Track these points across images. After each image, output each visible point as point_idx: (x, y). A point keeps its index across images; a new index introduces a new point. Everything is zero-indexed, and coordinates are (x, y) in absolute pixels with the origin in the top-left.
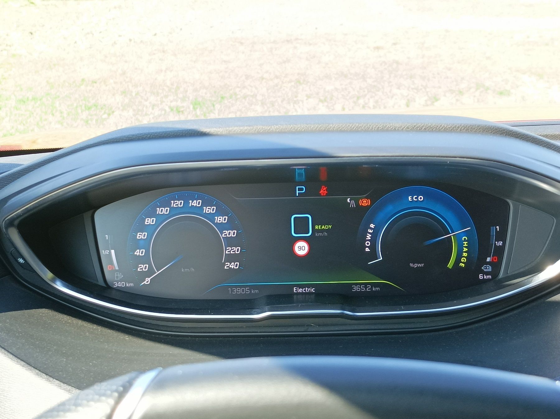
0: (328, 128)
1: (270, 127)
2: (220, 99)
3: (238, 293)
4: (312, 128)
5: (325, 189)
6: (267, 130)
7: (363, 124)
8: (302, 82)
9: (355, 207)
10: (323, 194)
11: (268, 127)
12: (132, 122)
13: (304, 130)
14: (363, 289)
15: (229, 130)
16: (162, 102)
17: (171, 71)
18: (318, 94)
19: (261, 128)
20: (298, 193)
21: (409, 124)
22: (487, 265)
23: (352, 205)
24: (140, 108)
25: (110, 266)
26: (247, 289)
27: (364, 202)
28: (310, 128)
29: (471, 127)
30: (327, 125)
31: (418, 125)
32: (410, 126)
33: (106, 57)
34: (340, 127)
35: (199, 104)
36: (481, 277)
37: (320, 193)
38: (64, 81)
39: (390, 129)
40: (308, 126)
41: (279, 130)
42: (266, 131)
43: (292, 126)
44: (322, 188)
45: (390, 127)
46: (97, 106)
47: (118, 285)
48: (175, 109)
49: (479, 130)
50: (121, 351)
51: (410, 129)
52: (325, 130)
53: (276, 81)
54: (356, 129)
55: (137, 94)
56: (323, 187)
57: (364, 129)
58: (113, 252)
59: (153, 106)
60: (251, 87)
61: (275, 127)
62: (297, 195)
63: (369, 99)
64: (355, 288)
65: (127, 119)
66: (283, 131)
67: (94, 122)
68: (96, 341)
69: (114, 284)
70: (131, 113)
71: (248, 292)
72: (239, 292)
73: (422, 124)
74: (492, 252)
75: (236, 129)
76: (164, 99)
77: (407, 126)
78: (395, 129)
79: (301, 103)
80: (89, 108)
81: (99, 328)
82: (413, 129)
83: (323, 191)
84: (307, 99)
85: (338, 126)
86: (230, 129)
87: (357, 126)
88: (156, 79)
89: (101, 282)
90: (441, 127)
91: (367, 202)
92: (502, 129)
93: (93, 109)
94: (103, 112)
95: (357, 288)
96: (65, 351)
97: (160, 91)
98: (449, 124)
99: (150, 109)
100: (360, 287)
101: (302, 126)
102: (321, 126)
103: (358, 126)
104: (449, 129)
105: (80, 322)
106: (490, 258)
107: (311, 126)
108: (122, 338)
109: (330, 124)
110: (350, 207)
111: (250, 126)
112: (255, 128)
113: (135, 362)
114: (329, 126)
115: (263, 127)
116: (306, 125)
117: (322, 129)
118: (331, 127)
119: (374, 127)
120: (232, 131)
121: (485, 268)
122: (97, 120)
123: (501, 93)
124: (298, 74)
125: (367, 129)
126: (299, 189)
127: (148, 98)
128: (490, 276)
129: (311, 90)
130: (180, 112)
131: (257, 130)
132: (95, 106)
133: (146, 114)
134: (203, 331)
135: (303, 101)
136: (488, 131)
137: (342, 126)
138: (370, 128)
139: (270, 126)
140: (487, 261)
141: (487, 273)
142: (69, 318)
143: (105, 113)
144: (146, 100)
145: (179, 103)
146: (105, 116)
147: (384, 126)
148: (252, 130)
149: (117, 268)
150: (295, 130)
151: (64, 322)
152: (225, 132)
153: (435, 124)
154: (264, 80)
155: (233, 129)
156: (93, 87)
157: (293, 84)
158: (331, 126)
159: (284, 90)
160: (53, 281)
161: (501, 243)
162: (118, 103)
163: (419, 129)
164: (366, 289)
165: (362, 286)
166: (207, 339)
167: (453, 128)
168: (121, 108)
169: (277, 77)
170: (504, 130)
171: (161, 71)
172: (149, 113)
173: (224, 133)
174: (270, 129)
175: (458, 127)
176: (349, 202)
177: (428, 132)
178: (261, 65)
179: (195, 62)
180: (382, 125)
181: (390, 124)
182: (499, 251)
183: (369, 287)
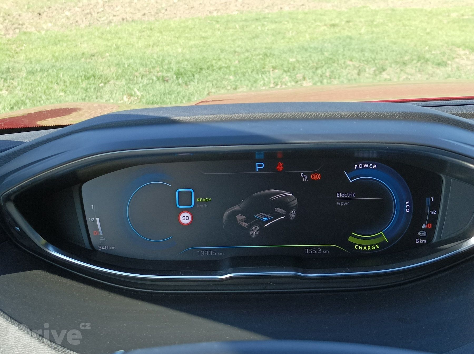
0: (282, 116)
1: (231, 116)
2: (199, 70)
3: (205, 255)
4: (268, 116)
5: (281, 165)
6: (229, 117)
7: (312, 112)
8: (268, 55)
9: (307, 180)
10: (280, 169)
11: (230, 115)
12: (124, 89)
13: (262, 118)
14: (315, 252)
15: (195, 118)
16: (150, 72)
17: (158, 46)
18: (282, 65)
19: (223, 117)
20: (258, 169)
21: (353, 113)
22: (422, 231)
23: (304, 179)
24: (131, 78)
25: (96, 232)
26: (214, 252)
27: (315, 176)
28: (267, 116)
29: (408, 114)
30: (282, 113)
31: (361, 113)
32: (354, 114)
33: (103, 34)
34: (293, 115)
35: (181, 74)
36: (417, 242)
37: (277, 169)
38: (67, 55)
39: (336, 117)
40: (264, 115)
41: (239, 118)
42: (228, 119)
43: (250, 114)
44: (278, 164)
45: (337, 115)
46: (95, 76)
47: (102, 248)
48: (161, 79)
49: (415, 117)
50: (104, 309)
51: (354, 116)
52: (279, 118)
53: (247, 54)
54: (307, 117)
55: (129, 65)
56: (280, 164)
57: (314, 117)
58: (98, 219)
59: (143, 76)
60: (225, 59)
61: (236, 115)
62: (257, 170)
63: (326, 70)
64: (307, 251)
65: (120, 88)
66: (243, 119)
67: (92, 90)
68: (82, 300)
69: (99, 248)
70: (124, 82)
71: (214, 254)
72: (207, 254)
73: (365, 112)
74: (427, 220)
75: (201, 117)
76: (152, 70)
77: (352, 114)
78: (341, 117)
79: (267, 73)
80: (88, 78)
81: (85, 286)
82: (357, 116)
83: (280, 167)
84: (273, 70)
85: (291, 114)
86: (197, 117)
87: (307, 114)
88: (145, 53)
89: (88, 246)
90: (381, 115)
91: (318, 176)
92: (435, 116)
93: (91, 79)
94: (100, 82)
95: (309, 251)
96: (54, 310)
97: (149, 63)
98: (388, 112)
99: (140, 79)
100: (312, 250)
101: (260, 115)
102: (276, 114)
103: (309, 114)
104: (388, 117)
105: (69, 282)
106: (425, 225)
107: (267, 115)
108: (105, 295)
109: (284, 113)
110: (303, 180)
111: (214, 114)
112: (218, 116)
113: (115, 319)
114: (283, 115)
115: (225, 115)
116: (263, 114)
117: (277, 117)
118: (285, 116)
119: (322, 115)
120: (199, 119)
121: (421, 233)
122: (95, 89)
123: (439, 64)
124: (266, 48)
125: (316, 117)
126: (259, 166)
127: (138, 70)
128: (425, 240)
129: (276, 63)
130: (165, 81)
131: (220, 118)
132: (93, 76)
133: (137, 83)
134: (175, 288)
135: (269, 72)
136: (423, 118)
137: (294, 114)
138: (320, 116)
139: (231, 114)
140: (423, 227)
141: (423, 238)
142: (59, 278)
143: (101, 82)
144: (137, 71)
145: (165, 74)
146: (102, 85)
147: (332, 114)
148: (216, 119)
149: (101, 234)
150: (253, 118)
151: (55, 282)
152: (193, 120)
153: (376, 112)
154: (237, 54)
155: (199, 117)
156: (92, 59)
157: (261, 56)
158: (285, 114)
159: (253, 62)
160: (46, 246)
161: (435, 211)
162: (113, 74)
163: (362, 116)
164: (317, 252)
165: (313, 249)
166: (179, 296)
167: (393, 115)
168: (115, 78)
169: (247, 51)
170: (437, 117)
171: (150, 45)
172: (139, 82)
173: (191, 121)
174: (231, 118)
175: (397, 115)
176: (302, 176)
177: (370, 120)
178: (234, 41)
179: (178, 38)
180: (329, 114)
181: (336, 112)
182: (434, 219)
183: (320, 250)
